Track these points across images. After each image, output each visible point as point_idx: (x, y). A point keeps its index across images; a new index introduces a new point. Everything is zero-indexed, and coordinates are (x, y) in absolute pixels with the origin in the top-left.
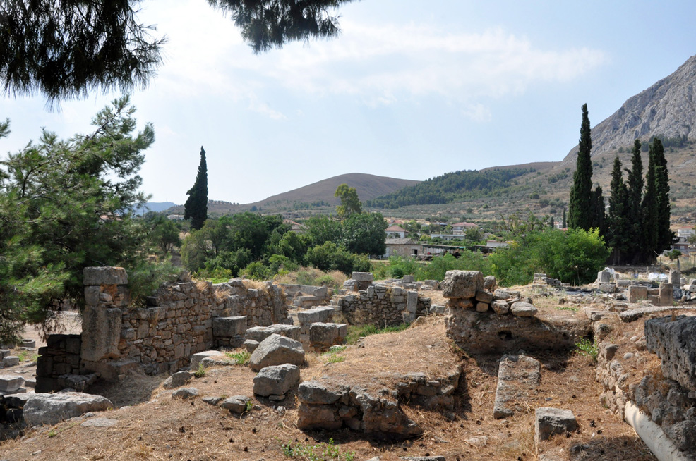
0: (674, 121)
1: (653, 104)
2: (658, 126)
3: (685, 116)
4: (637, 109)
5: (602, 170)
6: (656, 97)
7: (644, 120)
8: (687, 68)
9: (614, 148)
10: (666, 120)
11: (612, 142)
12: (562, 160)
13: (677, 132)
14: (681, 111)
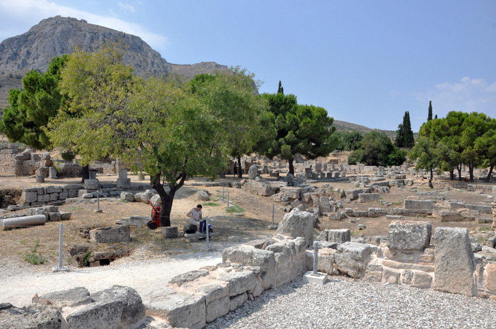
1: (26, 47)
2: (34, 63)
4: (15, 48)
6: (28, 43)
7: (23, 58)
8: (48, 29)
10: (39, 60)
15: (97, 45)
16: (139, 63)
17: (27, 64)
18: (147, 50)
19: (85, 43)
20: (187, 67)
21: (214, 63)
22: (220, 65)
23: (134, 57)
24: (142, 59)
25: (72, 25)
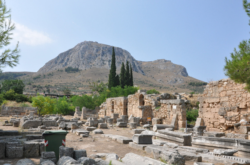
0: (74, 63)
1: (68, 56)
2: (70, 64)
3: (78, 62)
4: (63, 57)
5: (52, 76)
6: (69, 54)
7: (65, 61)
8: (77, 47)
9: (56, 69)
10: (72, 62)
11: (55, 67)
12: (37, 72)
13: (76, 67)
14: (76, 60)
15: (99, 54)
16: (120, 61)
17: (67, 65)
18: (125, 55)
19: (94, 53)
20: (150, 63)
21: (164, 59)
22: (167, 61)
23: (118, 58)
24: (122, 59)
25: (88, 44)
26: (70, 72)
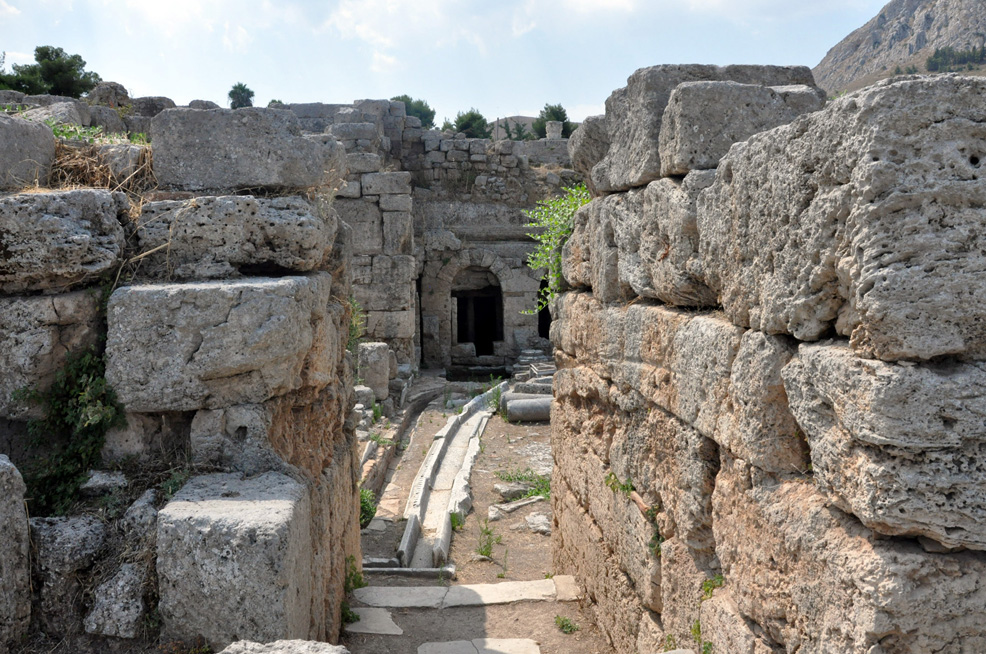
0: (962, 29)
3: (977, 21)
9: (884, 68)
11: (876, 61)
13: (970, 44)
14: (971, 15)
26: (952, 68)
